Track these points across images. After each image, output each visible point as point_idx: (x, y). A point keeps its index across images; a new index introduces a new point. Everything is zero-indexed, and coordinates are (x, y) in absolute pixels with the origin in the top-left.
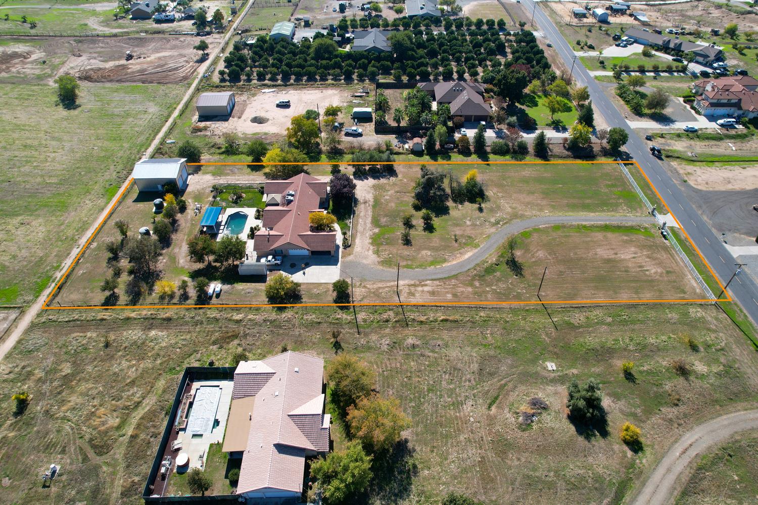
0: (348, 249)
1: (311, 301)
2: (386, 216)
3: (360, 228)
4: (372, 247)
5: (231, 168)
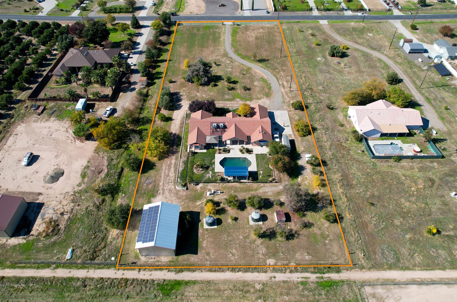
2: (223, 96)
4: (254, 101)
5: (145, 185)
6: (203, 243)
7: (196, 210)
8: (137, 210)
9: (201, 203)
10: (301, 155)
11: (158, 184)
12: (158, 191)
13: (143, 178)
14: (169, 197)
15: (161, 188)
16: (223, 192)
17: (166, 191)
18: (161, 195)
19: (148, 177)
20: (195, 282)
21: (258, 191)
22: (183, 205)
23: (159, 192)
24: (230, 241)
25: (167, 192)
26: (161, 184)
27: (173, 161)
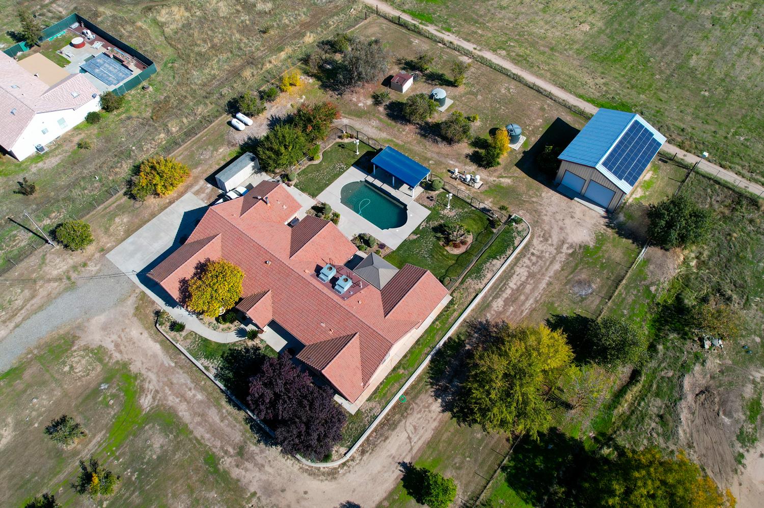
0: (152, 317)
1: (115, 205)
2: (163, 459)
3: (182, 378)
4: (117, 356)
5: (594, 286)
6: (540, 125)
7: (519, 173)
8: (631, 241)
9: (502, 177)
10: (242, 143)
11: (562, 270)
12: (571, 255)
13: (593, 306)
14: (555, 227)
15: (562, 257)
16: (449, 171)
17: (555, 243)
18: (570, 241)
19: (581, 301)
20: (580, 96)
21: (389, 137)
22: (537, 195)
23: (570, 251)
24: (499, 103)
25: (555, 239)
26: (557, 266)
27: (498, 304)
